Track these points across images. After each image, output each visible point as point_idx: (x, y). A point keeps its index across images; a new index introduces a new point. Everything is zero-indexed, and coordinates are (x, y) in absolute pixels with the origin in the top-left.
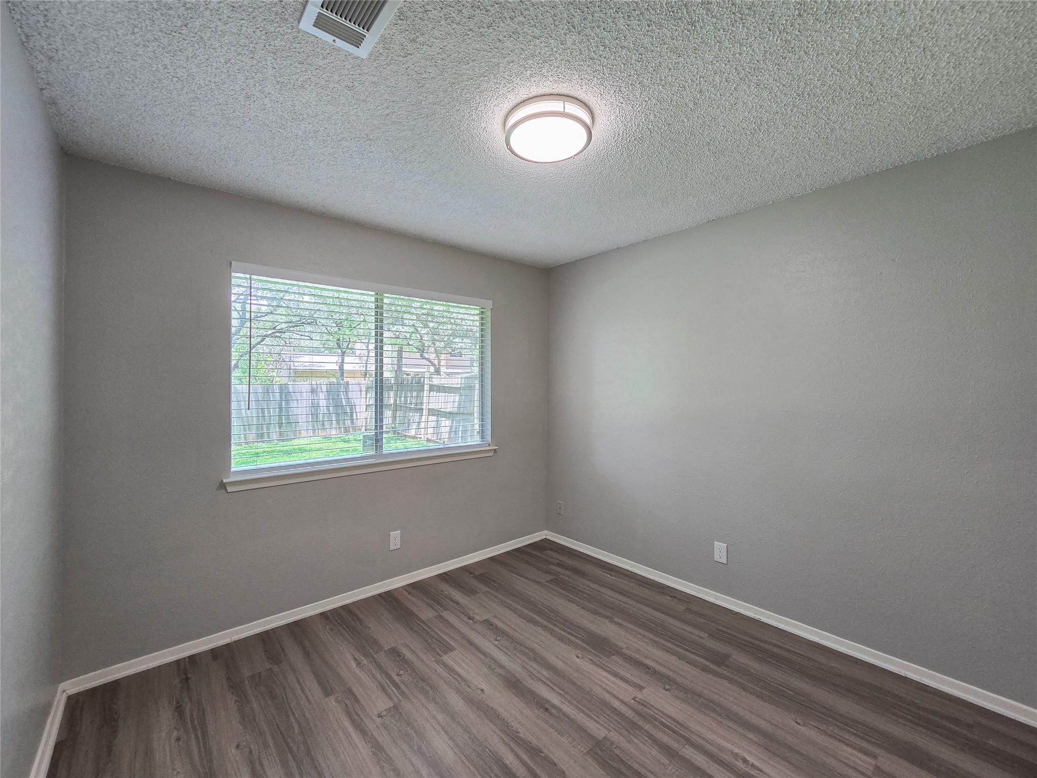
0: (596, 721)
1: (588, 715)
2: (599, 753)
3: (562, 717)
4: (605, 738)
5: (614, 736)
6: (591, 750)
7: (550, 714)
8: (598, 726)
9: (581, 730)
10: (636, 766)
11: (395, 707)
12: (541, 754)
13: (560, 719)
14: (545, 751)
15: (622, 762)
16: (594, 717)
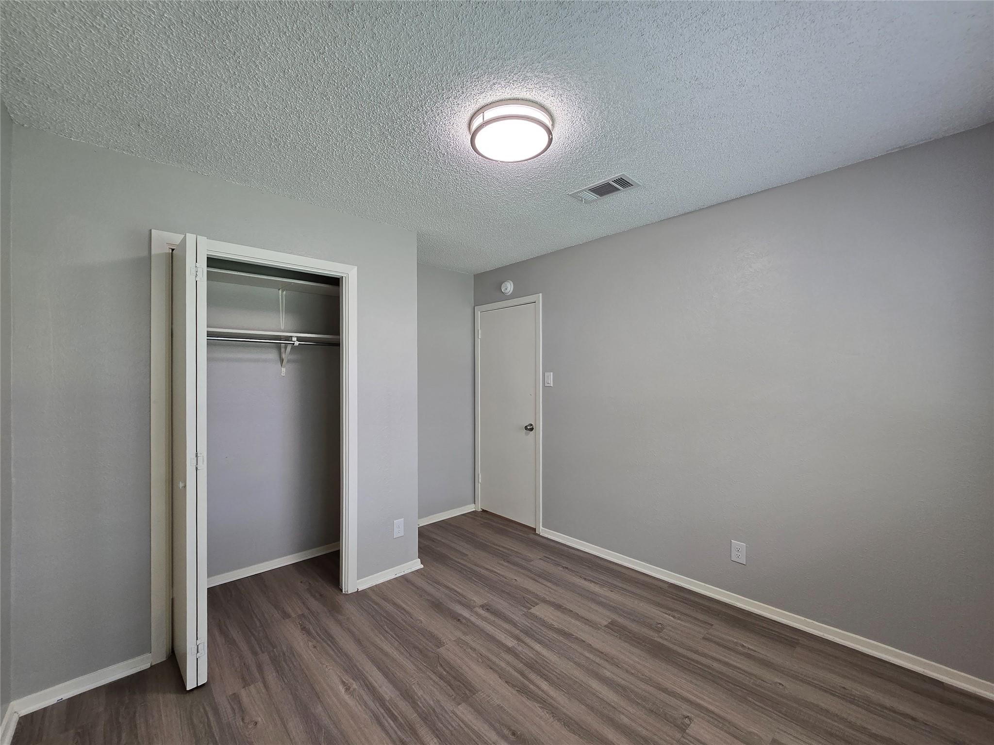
0: (462, 722)
1: (469, 729)
2: (468, 692)
3: (497, 725)
4: (459, 704)
5: (449, 706)
6: (474, 694)
7: (509, 729)
8: (463, 716)
9: (480, 712)
10: (442, 683)
11: (684, 731)
12: (518, 689)
13: (500, 722)
14: (514, 692)
15: (450, 685)
16: (463, 726)
